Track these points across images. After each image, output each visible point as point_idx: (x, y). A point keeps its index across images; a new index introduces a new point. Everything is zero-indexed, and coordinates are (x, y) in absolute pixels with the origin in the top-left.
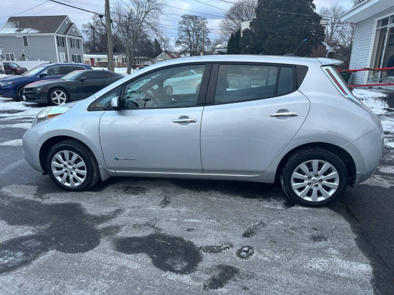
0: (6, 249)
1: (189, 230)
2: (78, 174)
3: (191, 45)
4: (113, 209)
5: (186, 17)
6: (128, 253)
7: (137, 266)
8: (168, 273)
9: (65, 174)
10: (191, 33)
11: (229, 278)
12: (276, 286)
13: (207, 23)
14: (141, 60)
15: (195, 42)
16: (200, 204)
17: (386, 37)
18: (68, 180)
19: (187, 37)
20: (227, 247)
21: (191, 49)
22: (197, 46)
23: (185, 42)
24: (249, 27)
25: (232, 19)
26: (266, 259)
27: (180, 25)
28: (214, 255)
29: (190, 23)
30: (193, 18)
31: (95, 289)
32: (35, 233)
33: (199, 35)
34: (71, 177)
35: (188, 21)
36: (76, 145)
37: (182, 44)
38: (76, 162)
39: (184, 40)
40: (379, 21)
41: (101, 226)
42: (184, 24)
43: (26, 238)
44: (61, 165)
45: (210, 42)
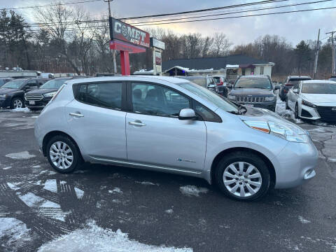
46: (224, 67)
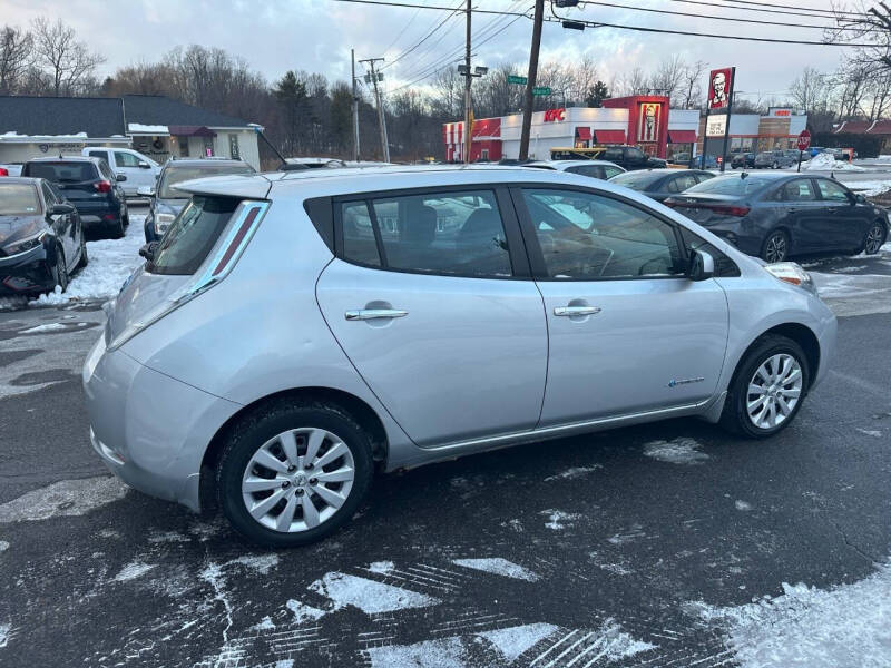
46: (123, 130)
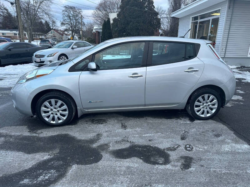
0: (40, 170)
1: (150, 140)
2: (61, 114)
3: (72, 26)
4: (95, 134)
5: (67, 7)
6: (126, 159)
7: (136, 165)
8: (157, 166)
9: (52, 116)
10: (71, 18)
11: (191, 162)
12: (215, 162)
13: (82, 12)
14: (37, 35)
15: (75, 24)
16: (145, 125)
17: (198, 27)
18: (53, 119)
19: (68, 20)
20: (178, 147)
21: (72, 28)
22: (76, 26)
23: (68, 24)
24: (116, 17)
25: (100, 10)
26: (201, 149)
27: (63, 12)
28: (174, 152)
29: (70, 11)
30: (72, 8)
31: (122, 183)
32: (52, 157)
33: (77, 20)
34: (56, 117)
35: (69, 10)
36: (60, 95)
37: (66, 25)
38: (60, 107)
39: (66, 22)
40: (193, 18)
41: (95, 146)
42: (66, 11)
43: (49, 160)
44: (48, 109)
45: (85, 24)
